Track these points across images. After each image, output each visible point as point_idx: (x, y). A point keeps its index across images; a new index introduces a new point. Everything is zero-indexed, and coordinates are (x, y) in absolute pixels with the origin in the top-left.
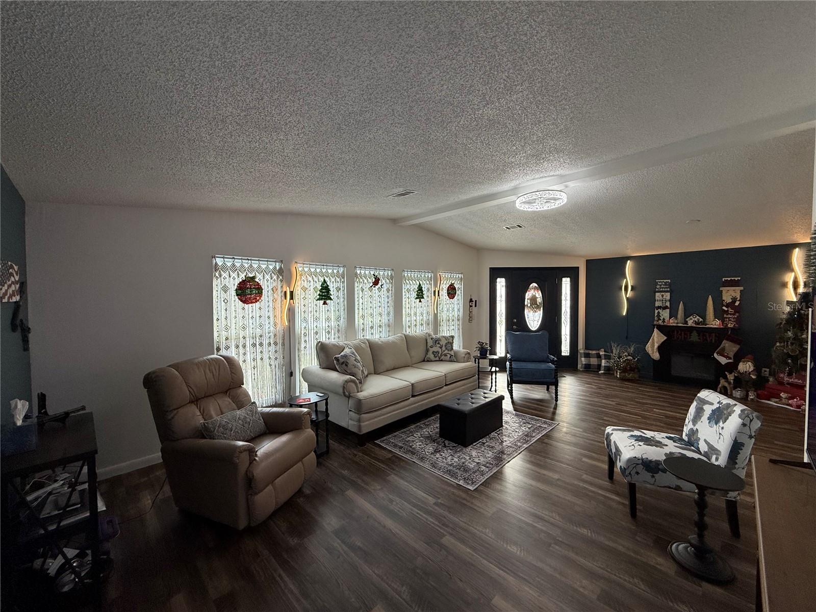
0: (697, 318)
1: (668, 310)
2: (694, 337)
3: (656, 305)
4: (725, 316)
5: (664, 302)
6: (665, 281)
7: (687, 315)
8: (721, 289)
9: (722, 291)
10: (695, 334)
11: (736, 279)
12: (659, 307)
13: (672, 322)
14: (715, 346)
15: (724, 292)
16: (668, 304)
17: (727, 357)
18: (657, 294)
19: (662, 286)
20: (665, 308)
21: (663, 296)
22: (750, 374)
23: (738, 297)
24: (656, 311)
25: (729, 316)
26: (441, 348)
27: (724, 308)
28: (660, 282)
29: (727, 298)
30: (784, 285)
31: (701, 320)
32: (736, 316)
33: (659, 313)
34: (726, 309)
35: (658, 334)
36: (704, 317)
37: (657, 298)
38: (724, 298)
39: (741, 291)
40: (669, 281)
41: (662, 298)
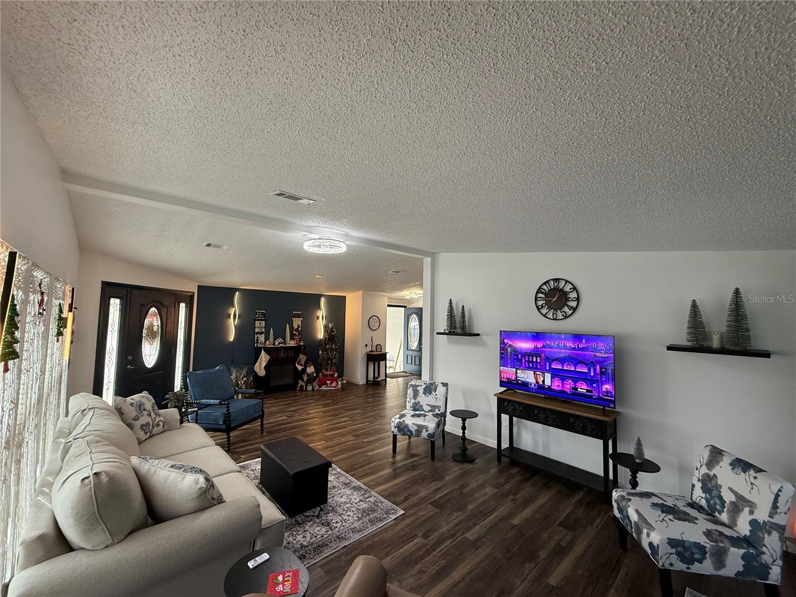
0: (280, 340)
1: (264, 335)
2: (282, 354)
3: (256, 331)
4: (295, 337)
5: (261, 328)
6: (262, 311)
7: (275, 339)
8: (293, 319)
10: (282, 352)
11: (299, 313)
12: (258, 333)
13: (269, 344)
14: (294, 360)
15: (294, 321)
16: (264, 330)
17: (301, 365)
18: (257, 322)
19: (260, 316)
20: (262, 333)
21: (260, 323)
22: (313, 373)
23: (300, 324)
24: (256, 336)
25: (296, 337)
26: (149, 415)
27: (294, 332)
28: (258, 312)
29: (295, 326)
30: (318, 318)
31: (283, 341)
32: (300, 337)
33: (257, 337)
35: (265, 355)
36: (284, 339)
37: (256, 325)
38: (294, 325)
39: (301, 320)
40: (264, 312)
41: (260, 325)
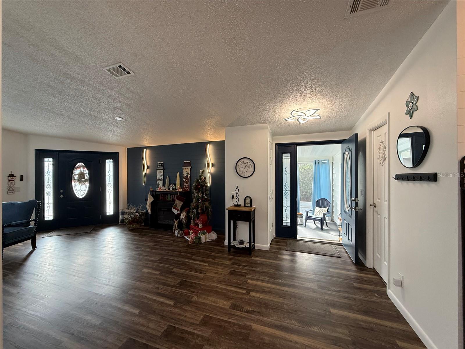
2: (169, 198)
3: (157, 178)
4: (184, 184)
5: (161, 176)
6: (161, 163)
9: (183, 169)
10: (169, 196)
11: (189, 162)
12: (159, 180)
13: (162, 189)
17: (178, 210)
18: (158, 171)
19: (160, 166)
20: (161, 180)
23: (189, 172)
25: (186, 184)
28: (159, 163)
29: (185, 174)
30: (204, 165)
31: (175, 187)
32: (188, 184)
33: (158, 183)
34: (184, 180)
35: (150, 196)
36: (176, 185)
37: (158, 174)
39: (190, 169)
40: (163, 163)
41: (160, 173)
